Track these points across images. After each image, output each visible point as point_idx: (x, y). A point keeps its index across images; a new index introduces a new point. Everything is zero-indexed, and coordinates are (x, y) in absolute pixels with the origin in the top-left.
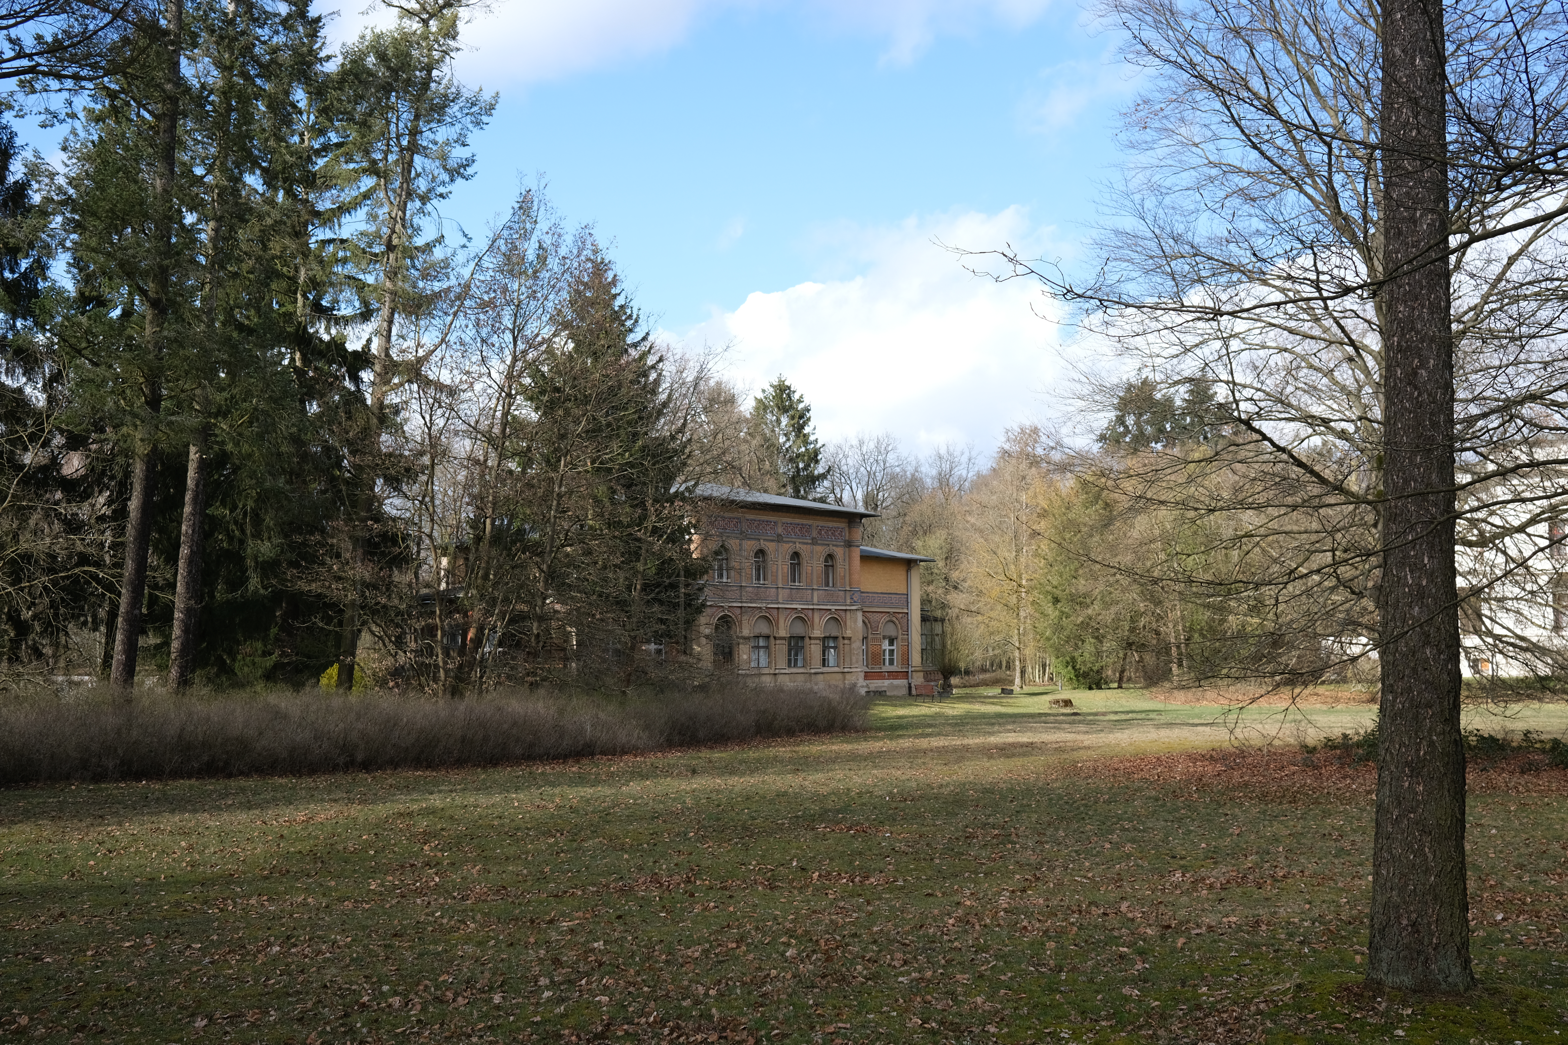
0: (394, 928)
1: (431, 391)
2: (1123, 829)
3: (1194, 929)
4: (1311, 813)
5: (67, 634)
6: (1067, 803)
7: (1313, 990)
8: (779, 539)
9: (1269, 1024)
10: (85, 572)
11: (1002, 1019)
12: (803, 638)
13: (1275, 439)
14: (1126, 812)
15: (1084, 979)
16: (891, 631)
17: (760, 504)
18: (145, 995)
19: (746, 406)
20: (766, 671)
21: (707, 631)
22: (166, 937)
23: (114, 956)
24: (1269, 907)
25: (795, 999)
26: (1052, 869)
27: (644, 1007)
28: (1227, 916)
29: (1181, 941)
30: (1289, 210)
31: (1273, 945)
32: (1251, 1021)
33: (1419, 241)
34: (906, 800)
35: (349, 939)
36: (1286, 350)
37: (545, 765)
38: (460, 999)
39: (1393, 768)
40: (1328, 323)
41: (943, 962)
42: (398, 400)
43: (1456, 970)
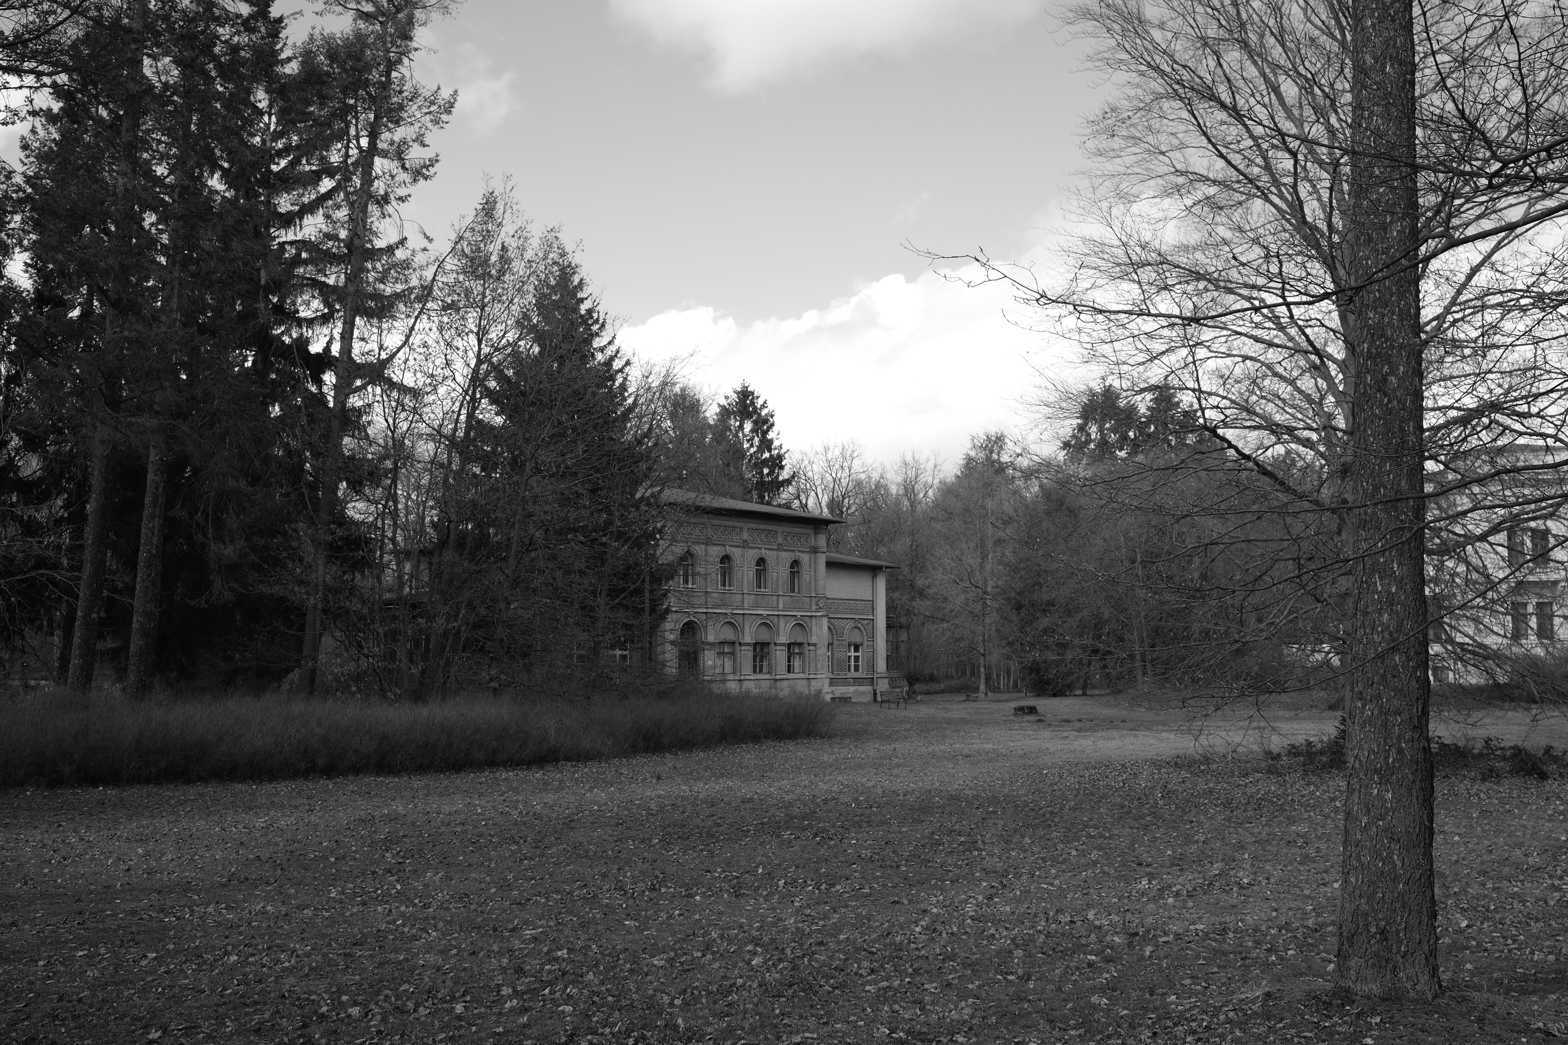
0: (355, 936)
1: (395, 394)
2: (1089, 836)
3: (1161, 936)
4: (1276, 820)
5: (23, 638)
6: (1033, 810)
7: (1281, 998)
8: (745, 545)
9: (1238, 1033)
10: (42, 575)
11: (971, 1029)
12: (768, 644)
13: (1240, 446)
14: (1091, 819)
15: (1053, 987)
16: (856, 638)
17: (726, 510)
18: (98, 1006)
19: (711, 412)
20: (731, 677)
21: (672, 637)
22: (121, 946)
23: (66, 966)
24: (1235, 914)
25: (761, 1009)
26: (1018, 876)
27: (609, 1017)
28: (1193, 923)
29: (1148, 950)
30: (1255, 217)
31: (1240, 953)
32: (1220, 1030)
33: (1389, 248)
34: (871, 807)
35: (309, 948)
36: (1251, 359)
37: (508, 771)
38: (421, 1009)
39: (1362, 775)
40: (1293, 331)
41: (910, 970)
42: (361, 403)
43: (1424, 978)
